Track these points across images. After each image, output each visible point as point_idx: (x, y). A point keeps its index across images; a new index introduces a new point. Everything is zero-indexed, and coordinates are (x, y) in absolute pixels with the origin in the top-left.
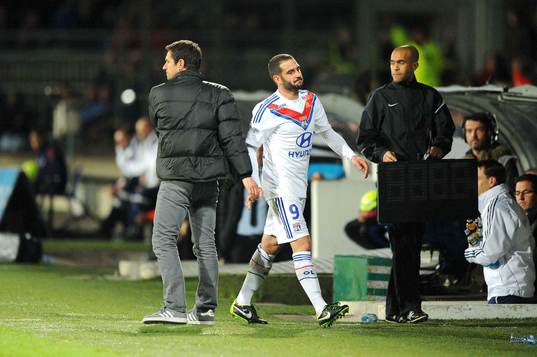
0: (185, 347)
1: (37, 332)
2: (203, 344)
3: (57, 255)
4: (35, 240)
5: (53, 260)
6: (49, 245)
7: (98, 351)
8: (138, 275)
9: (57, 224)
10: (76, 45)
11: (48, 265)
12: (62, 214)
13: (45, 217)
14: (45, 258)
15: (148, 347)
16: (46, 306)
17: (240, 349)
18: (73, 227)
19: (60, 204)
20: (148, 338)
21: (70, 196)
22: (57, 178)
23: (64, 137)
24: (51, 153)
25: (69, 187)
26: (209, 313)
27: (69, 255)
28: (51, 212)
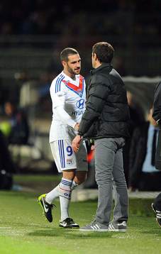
0: (107, 247)
1: (9, 236)
2: (119, 245)
3: (22, 185)
4: (8, 174)
5: (20, 188)
6: (16, 178)
7: (49, 249)
8: (76, 198)
9: (23, 164)
10: (36, 46)
11: (16, 191)
12: (26, 158)
13: (15, 160)
14: (15, 187)
15: (82, 246)
16: (15, 219)
17: (143, 248)
18: (33, 166)
19: (25, 151)
20: (82, 240)
21: (31, 145)
22: (22, 134)
23: (28, 107)
24: (19, 117)
25: (31, 139)
26: (123, 224)
27: (30, 185)
28: (19, 156)
